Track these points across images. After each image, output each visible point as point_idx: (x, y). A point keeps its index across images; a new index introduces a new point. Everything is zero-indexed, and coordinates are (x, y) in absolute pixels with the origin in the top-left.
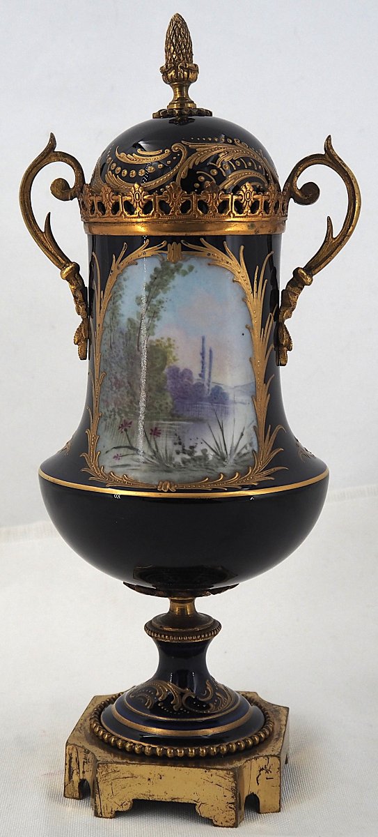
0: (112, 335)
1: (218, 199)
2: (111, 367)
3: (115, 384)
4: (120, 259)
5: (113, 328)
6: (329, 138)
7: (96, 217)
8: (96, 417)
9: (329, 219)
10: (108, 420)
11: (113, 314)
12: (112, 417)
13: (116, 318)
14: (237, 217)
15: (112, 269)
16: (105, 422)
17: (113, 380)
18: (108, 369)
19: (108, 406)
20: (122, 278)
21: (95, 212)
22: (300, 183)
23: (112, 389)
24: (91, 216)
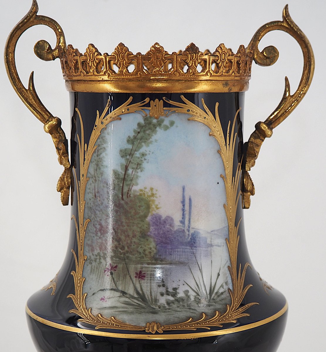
0: (96, 185)
1: (197, 59)
2: (95, 214)
3: (100, 230)
4: (104, 114)
5: (97, 178)
6: (286, 7)
7: (80, 75)
8: (81, 260)
9: (286, 79)
10: (94, 264)
11: (97, 165)
12: (98, 260)
13: (100, 169)
14: (214, 76)
15: (96, 123)
16: (90, 266)
17: (98, 227)
18: (93, 216)
19: (93, 250)
20: (106, 132)
21: (79, 71)
22: (261, 46)
23: (96, 235)
24: (74, 74)
